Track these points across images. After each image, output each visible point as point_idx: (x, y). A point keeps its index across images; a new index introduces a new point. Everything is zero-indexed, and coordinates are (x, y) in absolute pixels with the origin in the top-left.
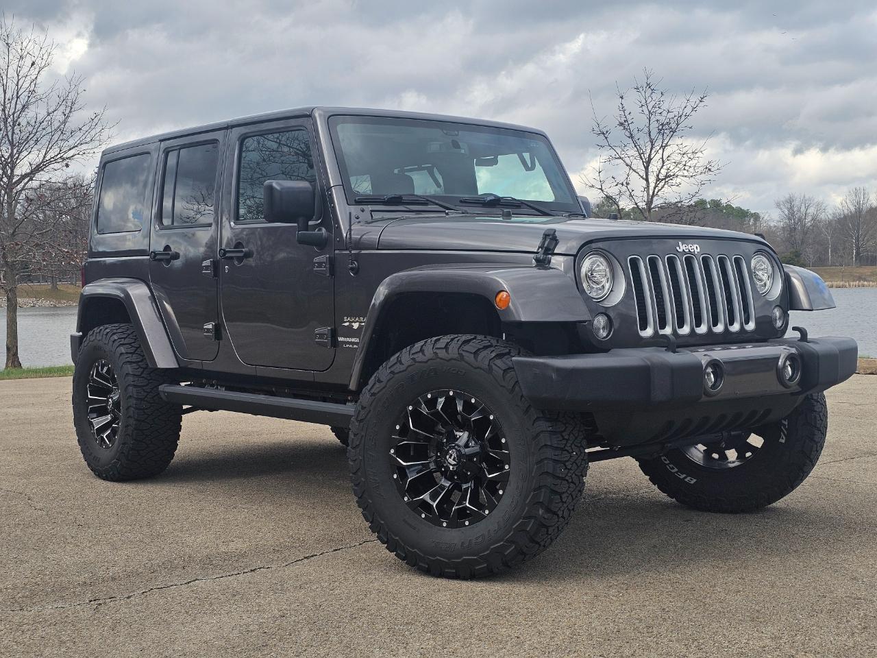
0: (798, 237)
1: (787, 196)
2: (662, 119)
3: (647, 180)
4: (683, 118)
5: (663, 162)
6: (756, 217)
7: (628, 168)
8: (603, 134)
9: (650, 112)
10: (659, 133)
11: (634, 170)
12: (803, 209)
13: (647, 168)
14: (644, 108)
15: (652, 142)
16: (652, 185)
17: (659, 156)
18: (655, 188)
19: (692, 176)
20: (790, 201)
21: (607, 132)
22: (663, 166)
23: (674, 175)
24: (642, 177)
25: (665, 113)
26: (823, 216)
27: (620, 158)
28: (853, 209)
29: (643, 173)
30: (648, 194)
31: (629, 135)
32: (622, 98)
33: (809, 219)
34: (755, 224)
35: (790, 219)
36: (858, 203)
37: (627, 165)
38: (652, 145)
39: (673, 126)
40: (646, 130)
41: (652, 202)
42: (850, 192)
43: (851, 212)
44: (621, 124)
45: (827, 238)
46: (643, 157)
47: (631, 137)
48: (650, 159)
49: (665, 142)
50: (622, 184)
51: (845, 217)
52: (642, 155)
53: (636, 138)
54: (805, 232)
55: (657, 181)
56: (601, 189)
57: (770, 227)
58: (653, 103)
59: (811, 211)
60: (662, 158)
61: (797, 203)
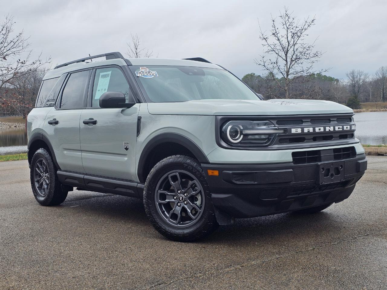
0: (356, 89)
1: (352, 71)
2: (294, 31)
3: (286, 61)
4: (304, 30)
5: (294, 52)
6: (337, 80)
7: (277, 55)
8: (265, 39)
9: (287, 28)
10: (292, 38)
11: (280, 56)
12: (358, 77)
13: (286, 55)
14: (285, 26)
15: (288, 42)
16: (289, 63)
17: (292, 49)
18: (290, 65)
19: (308, 59)
20: (353, 73)
21: (267, 38)
22: (294, 54)
23: (299, 58)
24: (284, 59)
25: (295, 28)
26: (367, 80)
27: (274, 51)
28: (381, 76)
29: (284, 58)
30: (287, 68)
31: (277, 39)
32: (274, 21)
33: (361, 81)
34: (337, 84)
35: (352, 81)
36: (384, 74)
37: (277, 54)
38: (289, 44)
39: (299, 34)
40: (286, 36)
41: (289, 71)
42: (380, 68)
43: (380, 78)
44: (274, 34)
45: (370, 90)
46: (284, 50)
47: (279, 40)
48: (288, 51)
49: (295, 42)
50: (274, 63)
51: (378, 80)
52: (284, 49)
53: (281, 40)
54: (359, 87)
55: (291, 61)
56: (264, 66)
57: (344, 85)
58: (289, 23)
59: (362, 77)
60: (294, 50)
61: (356, 74)
